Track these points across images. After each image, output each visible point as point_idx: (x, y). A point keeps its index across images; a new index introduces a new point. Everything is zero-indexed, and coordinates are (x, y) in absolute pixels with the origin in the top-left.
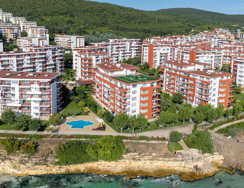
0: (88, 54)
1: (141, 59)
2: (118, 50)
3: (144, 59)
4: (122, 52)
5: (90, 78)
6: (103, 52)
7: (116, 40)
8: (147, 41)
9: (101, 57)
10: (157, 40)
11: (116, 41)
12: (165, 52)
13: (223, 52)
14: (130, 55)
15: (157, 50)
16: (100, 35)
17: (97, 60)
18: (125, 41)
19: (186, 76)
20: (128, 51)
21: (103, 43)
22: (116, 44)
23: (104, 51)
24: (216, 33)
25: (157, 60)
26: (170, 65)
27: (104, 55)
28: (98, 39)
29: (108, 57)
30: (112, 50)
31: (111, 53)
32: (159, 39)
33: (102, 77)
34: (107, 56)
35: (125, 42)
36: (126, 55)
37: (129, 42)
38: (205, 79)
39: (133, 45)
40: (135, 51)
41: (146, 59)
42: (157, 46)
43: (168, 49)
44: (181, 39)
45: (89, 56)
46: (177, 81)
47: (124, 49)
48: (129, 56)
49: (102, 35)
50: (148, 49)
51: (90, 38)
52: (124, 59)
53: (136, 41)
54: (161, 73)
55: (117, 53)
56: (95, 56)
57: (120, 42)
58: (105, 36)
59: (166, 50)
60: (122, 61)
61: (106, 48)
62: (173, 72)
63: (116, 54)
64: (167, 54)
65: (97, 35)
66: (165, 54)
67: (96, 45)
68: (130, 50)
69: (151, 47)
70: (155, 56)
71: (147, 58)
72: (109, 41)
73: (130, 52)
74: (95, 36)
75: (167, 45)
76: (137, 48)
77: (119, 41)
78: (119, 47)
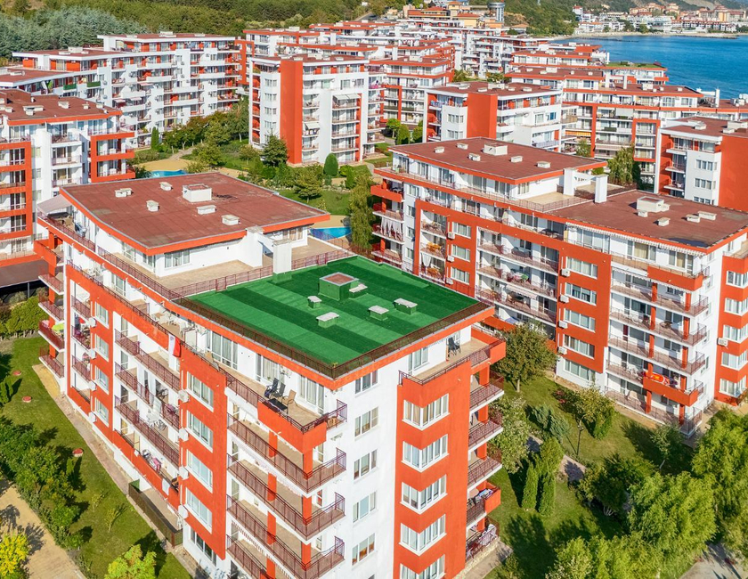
0: (10, 122)
1: (245, 121)
2: (142, 83)
3: (262, 123)
4: (161, 92)
5: (22, 246)
6: (86, 107)
7: (130, 38)
8: (250, 45)
9: (78, 134)
10: (291, 41)
11: (132, 44)
12: (352, 92)
13: (561, 92)
14: (195, 102)
15: (319, 84)
16: (48, 16)
17: (59, 152)
18: (173, 46)
19: (531, 228)
20: (186, 87)
21: (75, 53)
22: (132, 58)
23: (82, 88)
24: (448, 14)
25: (318, 129)
26: (434, 173)
27: (95, 124)
28: (41, 30)
29: (113, 131)
30: (116, 85)
31: (113, 95)
32: (296, 36)
33: (108, 279)
34: (110, 126)
35: (173, 49)
36: (175, 103)
37: (186, 46)
38: (662, 260)
39: (205, 61)
40: (215, 88)
41: (270, 124)
42: (317, 70)
43: (359, 82)
44: (367, 34)
45: (17, 130)
46: (481, 252)
47: (168, 78)
48: (191, 106)
49: (57, 14)
50: (279, 82)
51: (9, 28)
52: (170, 121)
53: (216, 43)
54: (384, 205)
55: (138, 95)
56: (50, 127)
57: (148, 50)
58: (69, 17)
59: (352, 84)
60: (161, 130)
61: (91, 77)
62: (458, 205)
63: (136, 103)
64: (358, 100)
65: (38, 14)
66: (350, 101)
67: (43, 61)
68: (193, 83)
69: (293, 75)
70: (311, 111)
71: (276, 118)
72: (100, 43)
73: (195, 89)
74: (28, 18)
75: (355, 65)
76: (222, 75)
77: (147, 44)
78: (149, 71)
